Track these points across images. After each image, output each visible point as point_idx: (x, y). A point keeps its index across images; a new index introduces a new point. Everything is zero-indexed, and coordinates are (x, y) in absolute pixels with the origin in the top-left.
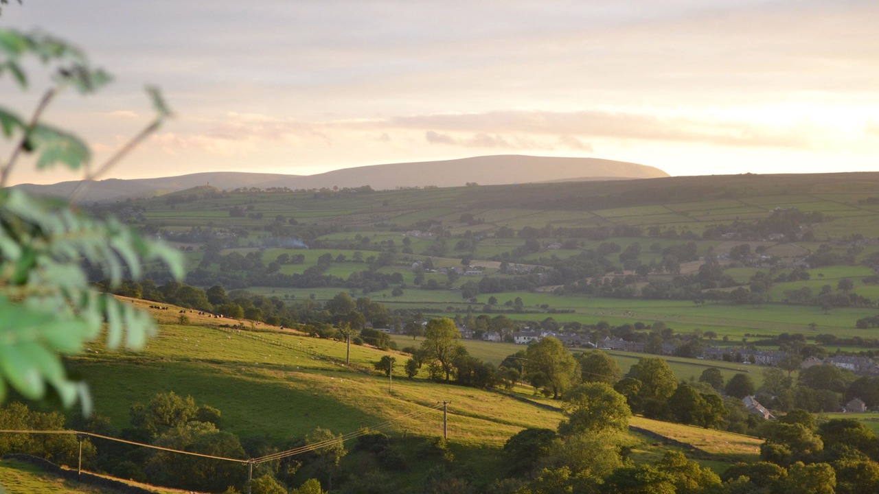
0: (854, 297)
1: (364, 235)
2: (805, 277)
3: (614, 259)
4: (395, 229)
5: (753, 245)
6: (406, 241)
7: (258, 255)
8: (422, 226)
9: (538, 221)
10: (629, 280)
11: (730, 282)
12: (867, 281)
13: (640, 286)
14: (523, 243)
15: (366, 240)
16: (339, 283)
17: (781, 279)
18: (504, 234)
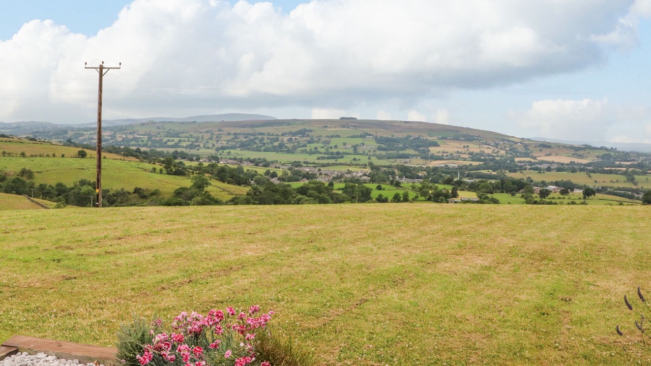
0: (318, 152)
1: (191, 134)
2: (306, 146)
3: (257, 141)
4: (200, 132)
5: (294, 138)
6: (203, 136)
7: (162, 140)
8: (207, 132)
9: (238, 131)
10: (261, 147)
11: (286, 147)
12: (321, 147)
13: (263, 148)
14: (233, 136)
15: (192, 136)
16: (183, 147)
17: (300, 147)
18: (229, 134)
